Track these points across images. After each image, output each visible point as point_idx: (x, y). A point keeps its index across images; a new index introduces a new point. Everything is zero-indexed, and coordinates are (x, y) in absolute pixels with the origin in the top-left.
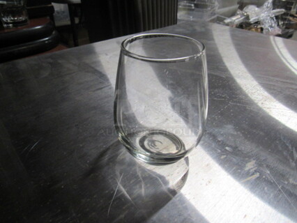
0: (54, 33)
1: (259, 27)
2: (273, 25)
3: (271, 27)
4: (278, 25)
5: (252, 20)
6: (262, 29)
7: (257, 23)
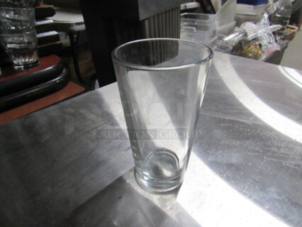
0: (64, 70)
1: (257, 43)
2: (272, 41)
3: (270, 43)
4: (276, 41)
5: (250, 37)
6: (260, 45)
7: (255, 39)
